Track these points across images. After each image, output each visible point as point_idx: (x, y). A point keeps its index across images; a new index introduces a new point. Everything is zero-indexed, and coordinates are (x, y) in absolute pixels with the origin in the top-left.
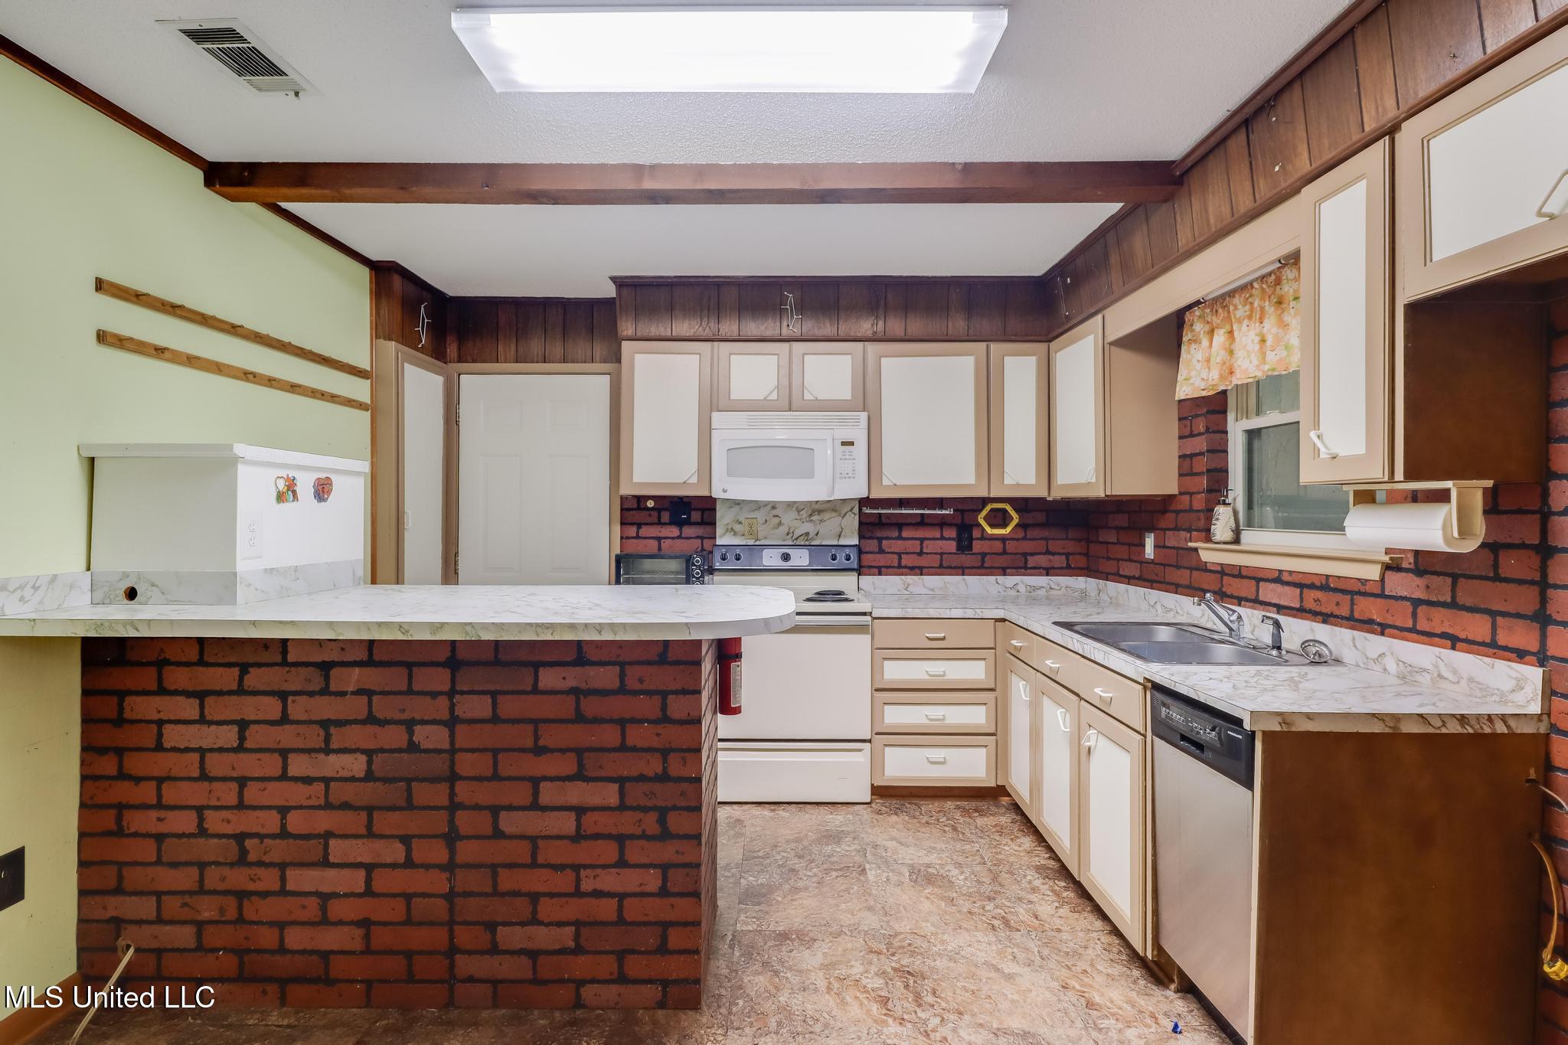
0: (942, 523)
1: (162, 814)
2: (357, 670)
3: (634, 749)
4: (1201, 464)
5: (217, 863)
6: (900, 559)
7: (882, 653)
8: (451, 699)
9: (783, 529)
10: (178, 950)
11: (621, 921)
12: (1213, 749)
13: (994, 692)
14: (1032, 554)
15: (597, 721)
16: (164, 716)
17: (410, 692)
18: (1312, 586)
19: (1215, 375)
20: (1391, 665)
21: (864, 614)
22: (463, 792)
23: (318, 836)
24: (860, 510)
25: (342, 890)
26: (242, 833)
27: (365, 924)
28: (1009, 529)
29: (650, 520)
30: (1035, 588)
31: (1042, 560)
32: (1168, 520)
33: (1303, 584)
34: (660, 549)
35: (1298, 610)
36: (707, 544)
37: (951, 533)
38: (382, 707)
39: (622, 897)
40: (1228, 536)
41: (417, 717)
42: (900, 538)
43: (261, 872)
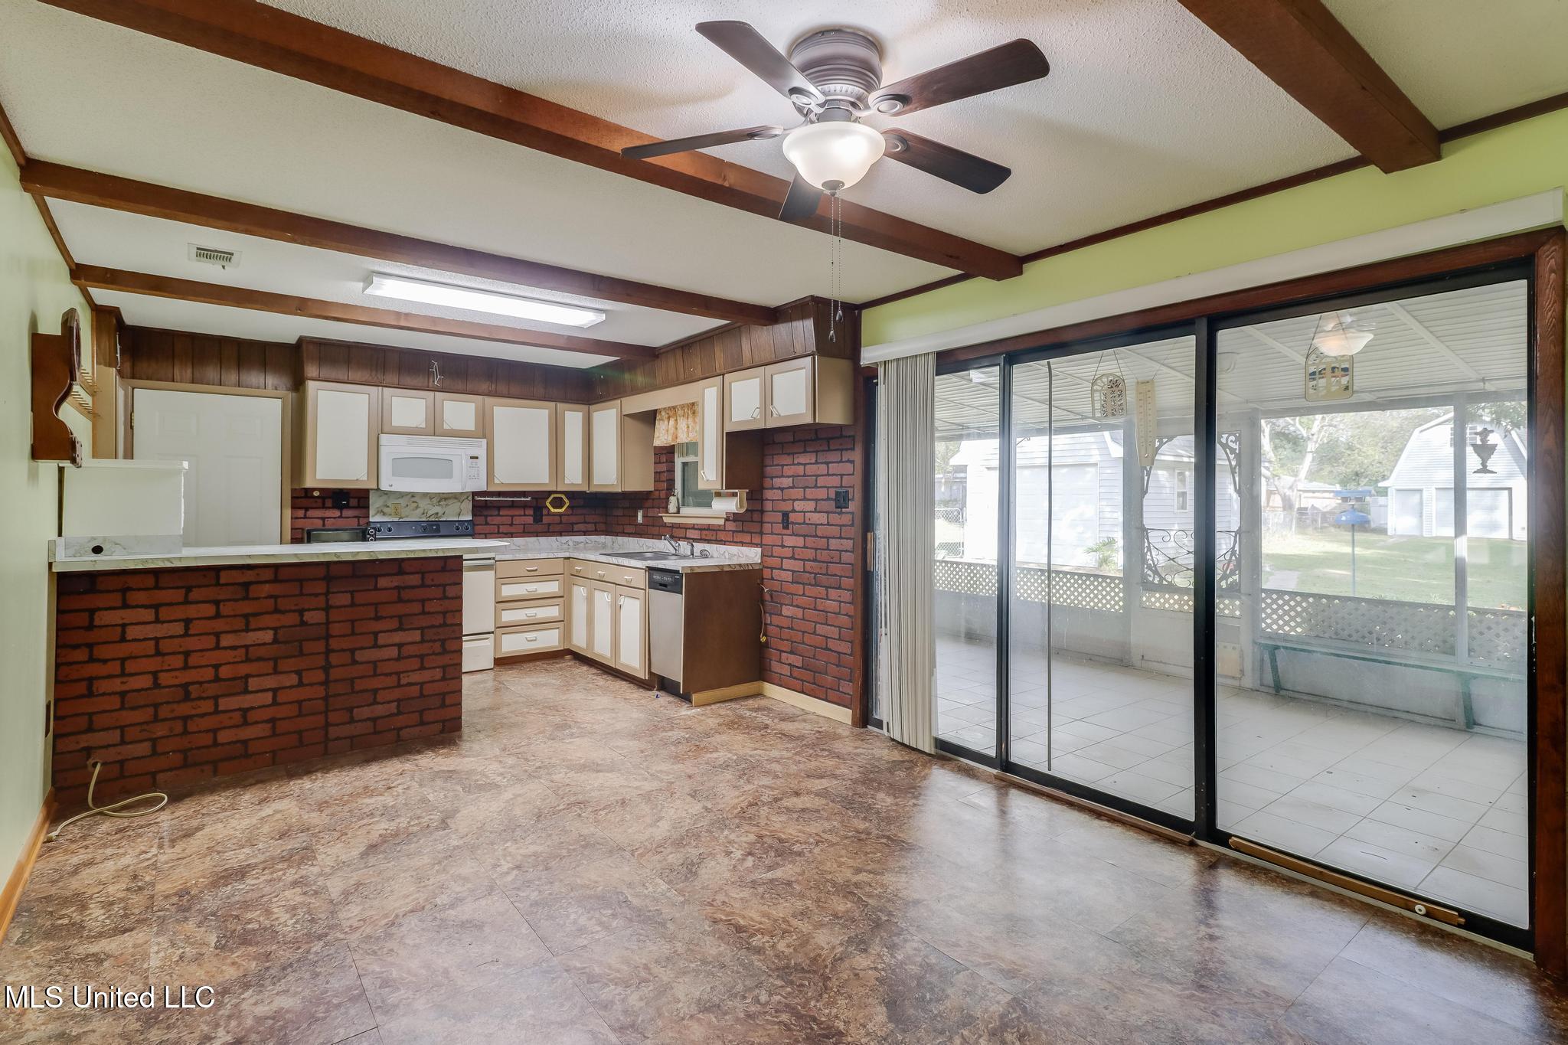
0: (524, 506)
1: (125, 679)
2: (267, 585)
3: (429, 613)
4: (664, 477)
5: (168, 703)
6: (499, 528)
7: (500, 581)
8: (326, 596)
9: (420, 511)
10: (138, 758)
11: (422, 695)
12: (670, 585)
13: (563, 598)
14: (576, 524)
15: (409, 601)
16: (125, 621)
17: (302, 594)
18: (704, 529)
19: (670, 438)
20: (727, 555)
21: (490, 559)
22: (334, 644)
23: (241, 678)
24: (473, 498)
25: (256, 705)
26: (186, 683)
27: (273, 721)
28: (563, 509)
29: (314, 505)
30: (578, 543)
31: (581, 527)
32: (649, 503)
33: (702, 529)
34: (324, 525)
35: (701, 539)
36: (363, 521)
37: (530, 512)
38: (283, 604)
39: (422, 684)
40: (675, 510)
41: (306, 607)
42: (499, 515)
43: (201, 703)
